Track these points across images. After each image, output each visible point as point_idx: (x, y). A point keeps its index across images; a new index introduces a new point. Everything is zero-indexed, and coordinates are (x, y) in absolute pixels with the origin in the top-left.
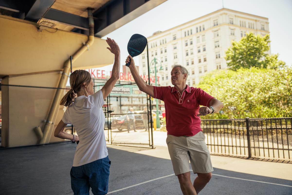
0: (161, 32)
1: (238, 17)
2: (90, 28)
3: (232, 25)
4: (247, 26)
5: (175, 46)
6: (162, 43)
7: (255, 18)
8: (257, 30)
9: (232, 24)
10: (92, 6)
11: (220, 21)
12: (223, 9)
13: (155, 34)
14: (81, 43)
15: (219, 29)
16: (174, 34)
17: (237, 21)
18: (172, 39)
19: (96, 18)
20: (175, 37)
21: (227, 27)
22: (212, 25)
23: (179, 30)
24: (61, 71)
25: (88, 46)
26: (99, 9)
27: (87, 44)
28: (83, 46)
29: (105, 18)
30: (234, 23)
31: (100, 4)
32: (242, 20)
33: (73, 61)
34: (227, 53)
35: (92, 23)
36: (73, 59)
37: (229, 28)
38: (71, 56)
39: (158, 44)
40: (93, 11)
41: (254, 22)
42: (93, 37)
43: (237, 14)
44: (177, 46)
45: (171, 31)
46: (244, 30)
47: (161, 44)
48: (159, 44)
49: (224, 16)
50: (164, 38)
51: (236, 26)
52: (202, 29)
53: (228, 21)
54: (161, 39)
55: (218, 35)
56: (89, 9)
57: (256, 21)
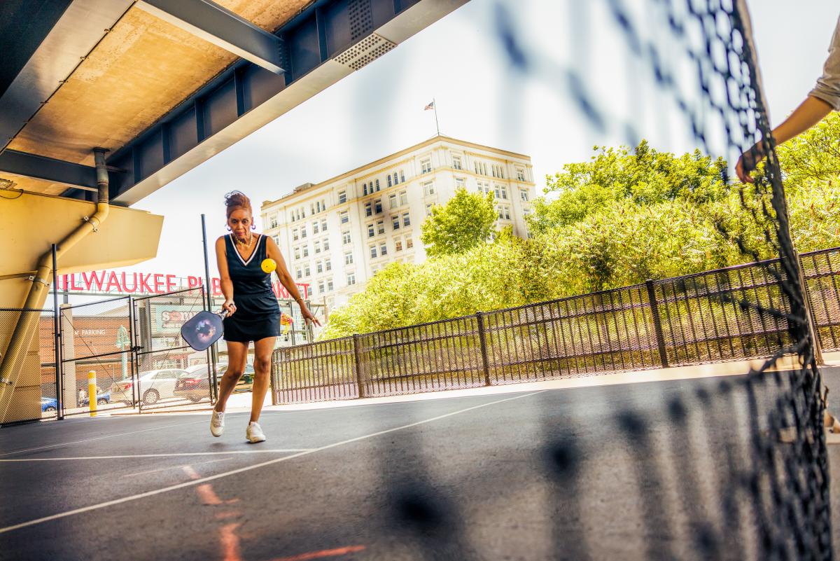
0: (312, 185)
1: (471, 154)
2: (100, 187)
3: (458, 170)
4: (490, 172)
5: (344, 215)
6: (316, 211)
7: (505, 157)
8: (509, 180)
9: (460, 168)
10: (104, 145)
11: (434, 164)
12: (439, 138)
13: (299, 190)
14: (79, 218)
15: (434, 179)
16: (341, 190)
17: (468, 163)
18: (337, 200)
19: (113, 168)
20: (345, 196)
21: (449, 174)
22: (420, 170)
23: (350, 182)
24: (32, 274)
25: (95, 223)
26: (118, 151)
27: (93, 219)
28: (83, 223)
29: (131, 167)
30: (463, 166)
31: (119, 141)
32: (478, 160)
33: (59, 255)
34: (425, 229)
35: (104, 178)
36: (58, 249)
37: (454, 177)
38: (53, 245)
39: (308, 212)
40: (107, 155)
41: (503, 164)
42: (105, 206)
43: (468, 149)
44: (348, 215)
45: (334, 184)
46: (484, 181)
47: (313, 213)
48: (310, 212)
49: (441, 151)
50: (319, 199)
51: (467, 172)
52: (399, 180)
53: (450, 163)
54: (314, 201)
55: (432, 192)
56: (96, 150)
57: (506, 161)
